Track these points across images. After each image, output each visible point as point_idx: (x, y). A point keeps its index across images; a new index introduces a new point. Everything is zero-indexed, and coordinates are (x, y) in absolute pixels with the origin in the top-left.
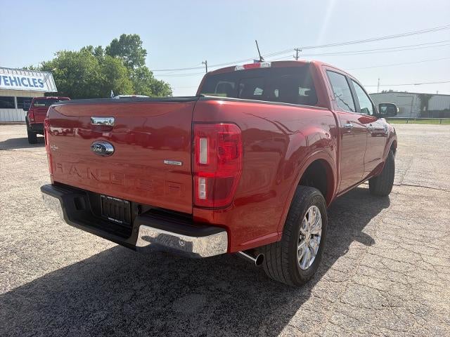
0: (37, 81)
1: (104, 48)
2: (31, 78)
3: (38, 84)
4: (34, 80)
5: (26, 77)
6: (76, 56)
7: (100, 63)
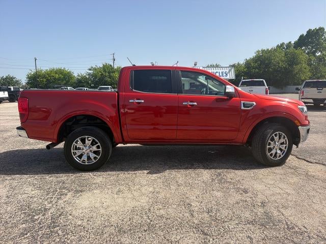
0: (224, 73)
1: (293, 42)
2: (221, 71)
3: (224, 75)
4: (222, 72)
5: (218, 71)
6: (268, 51)
7: (286, 55)
